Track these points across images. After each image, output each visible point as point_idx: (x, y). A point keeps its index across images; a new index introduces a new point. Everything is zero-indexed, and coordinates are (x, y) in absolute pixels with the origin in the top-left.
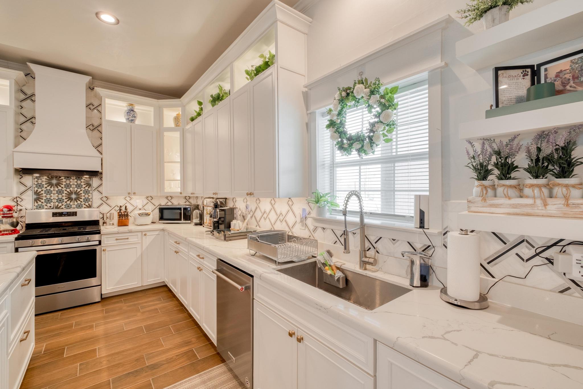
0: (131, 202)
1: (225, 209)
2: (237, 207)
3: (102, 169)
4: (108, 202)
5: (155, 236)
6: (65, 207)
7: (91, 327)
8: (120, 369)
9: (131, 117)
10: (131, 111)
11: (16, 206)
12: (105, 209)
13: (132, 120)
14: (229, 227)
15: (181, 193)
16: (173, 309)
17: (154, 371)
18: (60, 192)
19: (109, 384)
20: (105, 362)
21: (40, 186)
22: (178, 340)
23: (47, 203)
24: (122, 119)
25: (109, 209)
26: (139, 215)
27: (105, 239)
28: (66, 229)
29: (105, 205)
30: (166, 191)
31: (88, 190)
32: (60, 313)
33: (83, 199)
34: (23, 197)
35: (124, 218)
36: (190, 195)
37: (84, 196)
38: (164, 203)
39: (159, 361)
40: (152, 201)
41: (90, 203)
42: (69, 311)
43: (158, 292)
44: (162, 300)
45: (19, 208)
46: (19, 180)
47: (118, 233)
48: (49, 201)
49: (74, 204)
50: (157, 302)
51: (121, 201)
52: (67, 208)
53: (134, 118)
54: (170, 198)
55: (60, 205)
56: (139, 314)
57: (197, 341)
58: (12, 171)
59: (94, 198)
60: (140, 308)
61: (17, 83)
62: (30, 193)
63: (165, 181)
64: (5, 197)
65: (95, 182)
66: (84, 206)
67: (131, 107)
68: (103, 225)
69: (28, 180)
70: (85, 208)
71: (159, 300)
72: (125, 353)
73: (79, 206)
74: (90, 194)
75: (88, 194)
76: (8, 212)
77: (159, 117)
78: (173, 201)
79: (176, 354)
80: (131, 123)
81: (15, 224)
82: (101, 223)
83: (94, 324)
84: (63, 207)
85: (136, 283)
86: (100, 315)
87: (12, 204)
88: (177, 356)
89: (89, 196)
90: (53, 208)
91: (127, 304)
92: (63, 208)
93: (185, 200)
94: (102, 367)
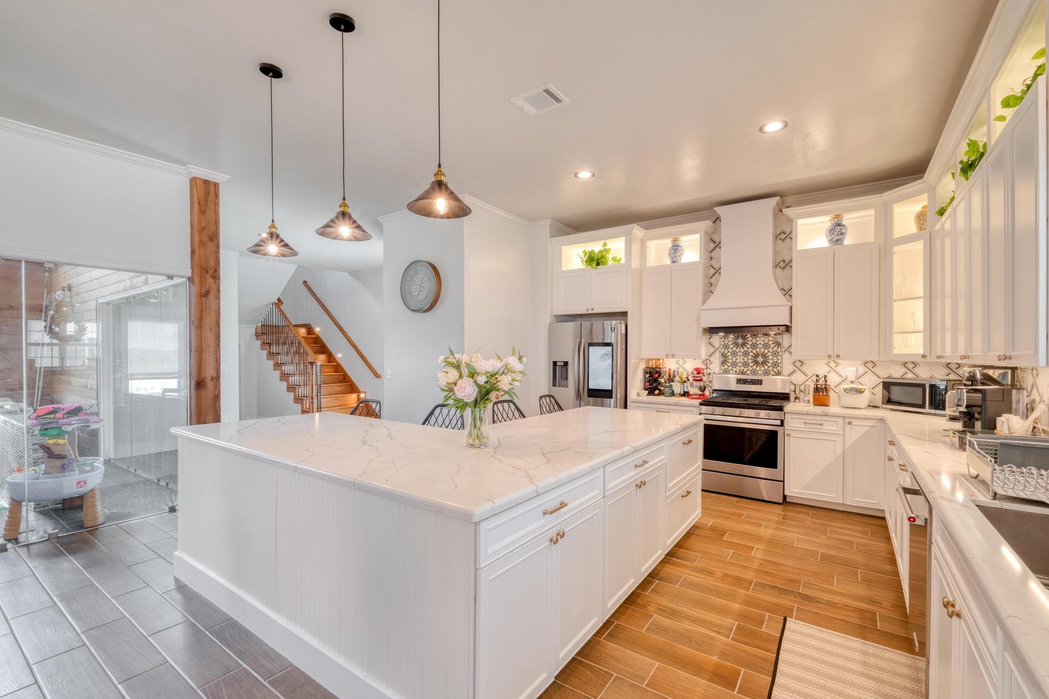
0: (837, 369)
1: (985, 390)
2: (1022, 387)
3: (791, 323)
4: (803, 368)
5: (868, 428)
6: (751, 373)
7: (760, 525)
8: (768, 578)
9: (835, 235)
10: (837, 227)
11: (706, 370)
12: (799, 378)
13: (837, 240)
14: (991, 426)
15: (924, 356)
16: (879, 553)
17: (805, 602)
18: (746, 354)
19: (751, 584)
20: (756, 563)
21: (726, 346)
22: (861, 590)
23: (733, 367)
24: (822, 242)
25: (805, 378)
26: (845, 391)
27: (790, 419)
28: (746, 400)
29: (798, 373)
30: (895, 352)
31: (776, 351)
32: (737, 499)
33: (771, 363)
34: (712, 359)
35: (821, 394)
36: (960, 362)
37: (772, 359)
38: (897, 373)
39: (818, 596)
40: (875, 370)
41: (779, 368)
42: (746, 500)
43: (868, 522)
44: (869, 535)
45: (709, 371)
46: (708, 340)
47: (807, 414)
48: (734, 364)
49: (760, 369)
50: (860, 535)
51: (821, 368)
52: (753, 375)
53: (840, 237)
54: (911, 366)
55: (746, 369)
56: (823, 537)
57: (892, 608)
58: (701, 331)
59: (784, 362)
60: (828, 531)
61: (706, 233)
62: (717, 355)
63: (894, 335)
64: (695, 359)
65: (785, 340)
66: (772, 373)
67: (836, 220)
68: (795, 401)
69: (717, 339)
70: (773, 375)
71: (865, 533)
72: (781, 567)
73: (766, 372)
74: (779, 357)
75: (777, 357)
76: (697, 375)
77: (885, 221)
78: (916, 370)
79: (846, 603)
80: (836, 245)
81: (703, 388)
82: (792, 397)
83: (764, 524)
84: (749, 372)
85: (834, 496)
86: (776, 518)
87: (703, 366)
88: (846, 605)
89: (778, 359)
90: (738, 374)
91: (815, 520)
92: (748, 374)
93: (946, 371)
94: (752, 565)
